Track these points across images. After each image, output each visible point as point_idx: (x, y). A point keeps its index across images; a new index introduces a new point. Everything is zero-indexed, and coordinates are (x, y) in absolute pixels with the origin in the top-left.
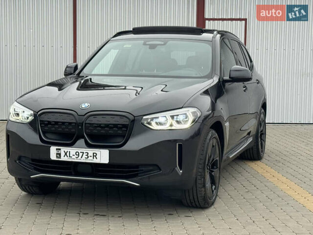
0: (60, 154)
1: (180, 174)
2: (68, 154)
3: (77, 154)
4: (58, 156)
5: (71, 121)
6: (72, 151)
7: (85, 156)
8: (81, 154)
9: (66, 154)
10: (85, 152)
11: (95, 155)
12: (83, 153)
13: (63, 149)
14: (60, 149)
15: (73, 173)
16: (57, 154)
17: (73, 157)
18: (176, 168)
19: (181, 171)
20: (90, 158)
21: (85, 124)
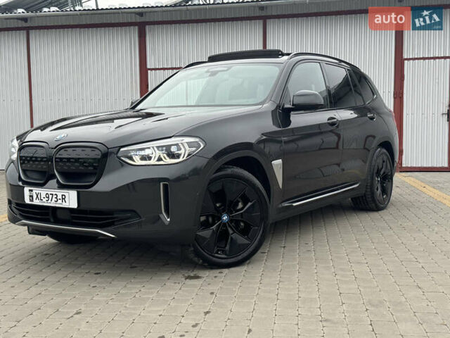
1: (167, 223)
2: (39, 196)
3: (47, 196)
4: (31, 198)
6: (43, 192)
7: (54, 199)
9: (37, 196)
11: (64, 198)
14: (32, 191)
15: (52, 220)
16: (30, 196)
17: (44, 200)
18: (161, 216)
19: (169, 220)
21: (56, 158)
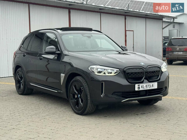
0: (139, 87)
2: (143, 87)
3: (146, 86)
4: (139, 88)
5: (139, 72)
7: (149, 87)
8: (148, 86)
9: (142, 87)
10: (149, 84)
11: (153, 86)
12: (148, 85)
13: (141, 85)
14: (139, 85)
16: (138, 87)
17: (145, 88)
20: (151, 87)
